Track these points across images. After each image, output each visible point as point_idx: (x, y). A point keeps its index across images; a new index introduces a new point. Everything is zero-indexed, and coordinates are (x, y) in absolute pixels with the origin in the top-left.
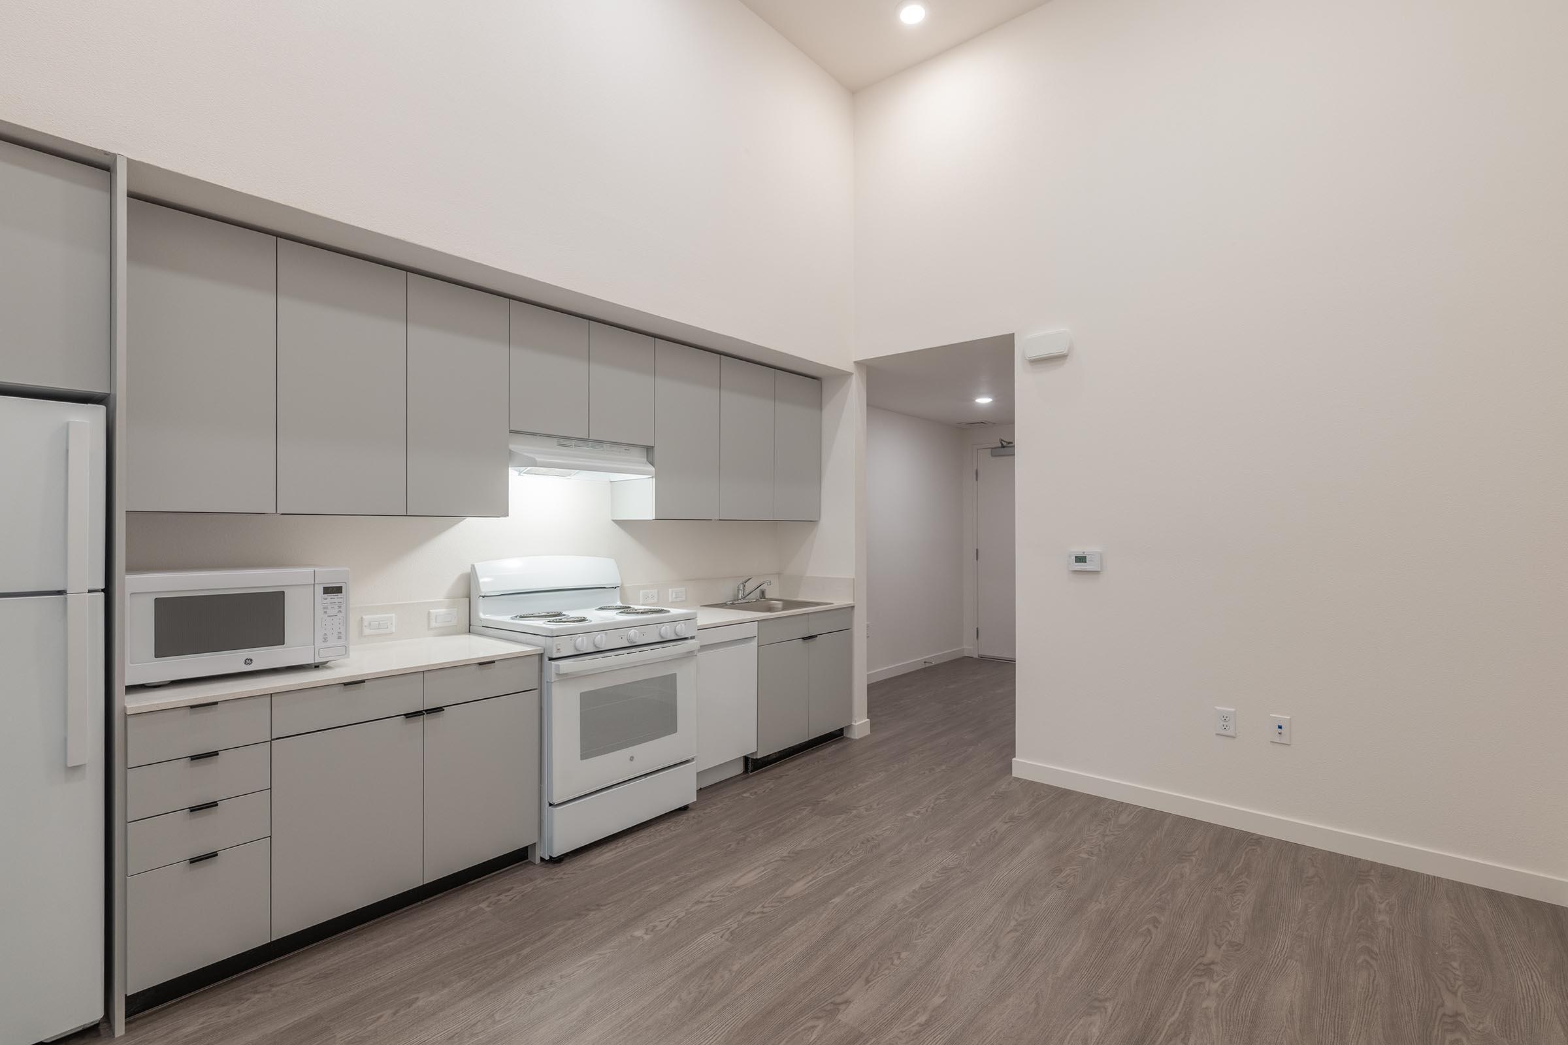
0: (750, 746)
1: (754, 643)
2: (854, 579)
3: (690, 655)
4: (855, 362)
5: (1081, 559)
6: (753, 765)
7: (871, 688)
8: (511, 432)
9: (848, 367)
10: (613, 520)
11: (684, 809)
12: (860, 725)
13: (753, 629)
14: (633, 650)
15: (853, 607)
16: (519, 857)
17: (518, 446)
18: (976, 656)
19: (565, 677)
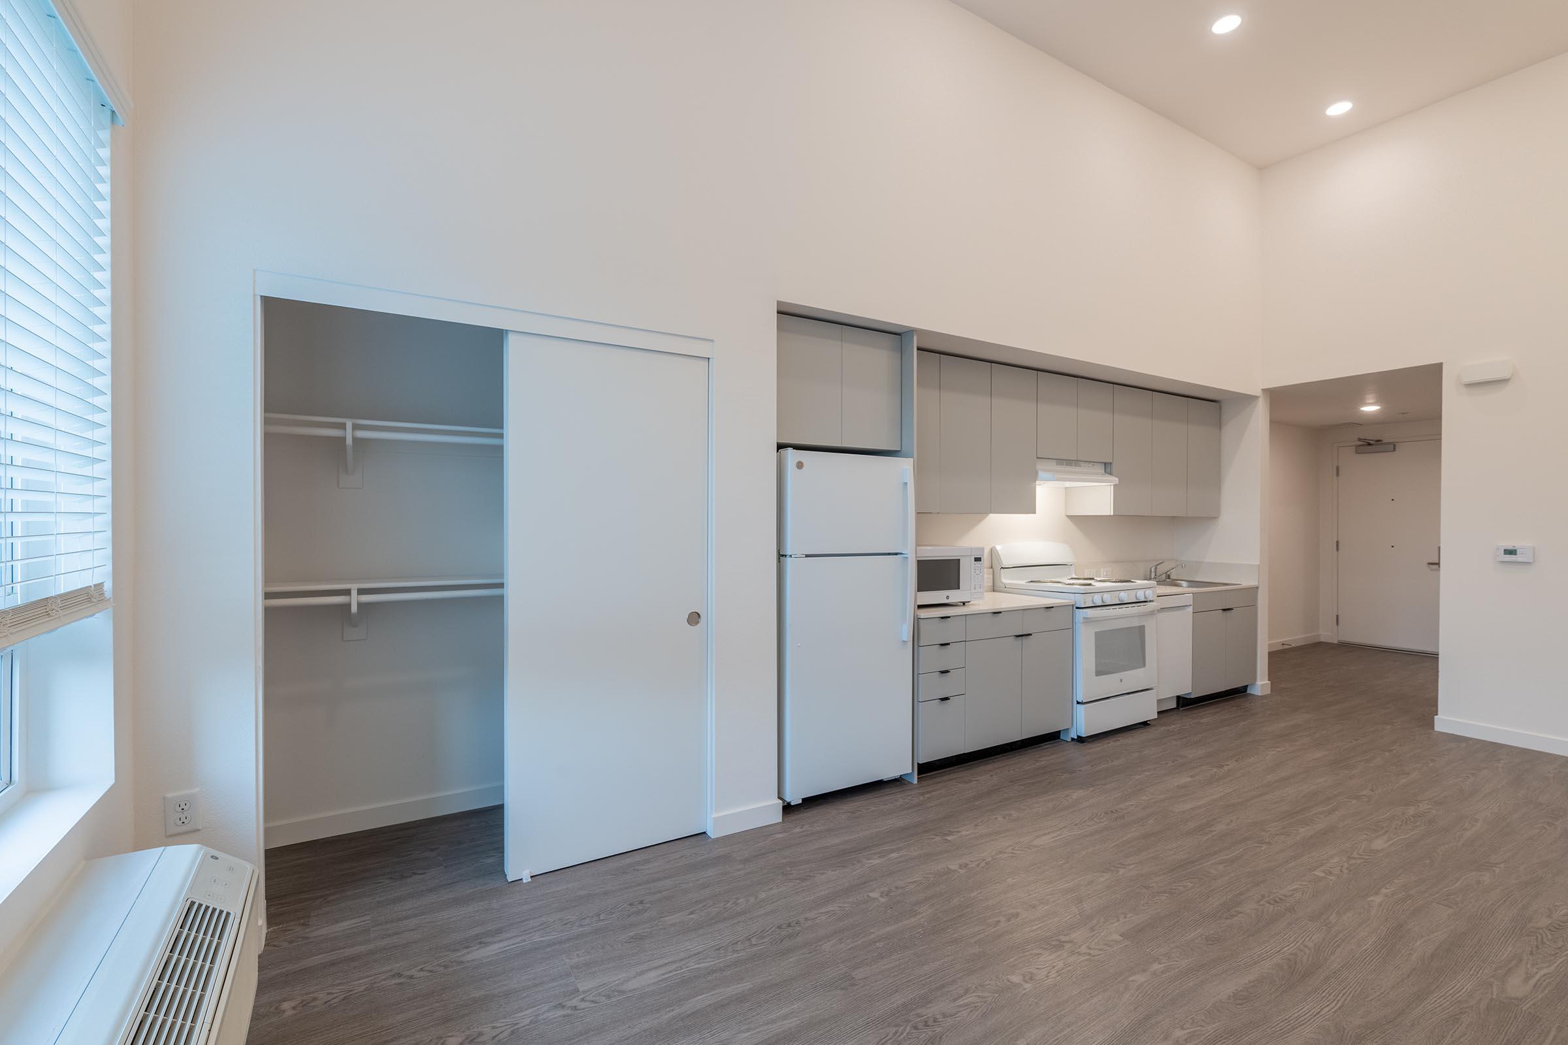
0: (1186, 688)
1: (1190, 609)
2: (1259, 565)
3: (1152, 613)
4: (1262, 389)
5: (1511, 552)
6: (1184, 703)
7: (1272, 655)
8: (1038, 458)
9: (1257, 392)
10: (1067, 516)
11: (1145, 724)
12: (1261, 685)
13: (1188, 599)
14: (1121, 606)
15: (1257, 588)
16: (1053, 737)
17: (1040, 465)
18: (1336, 642)
19: (1088, 621)
